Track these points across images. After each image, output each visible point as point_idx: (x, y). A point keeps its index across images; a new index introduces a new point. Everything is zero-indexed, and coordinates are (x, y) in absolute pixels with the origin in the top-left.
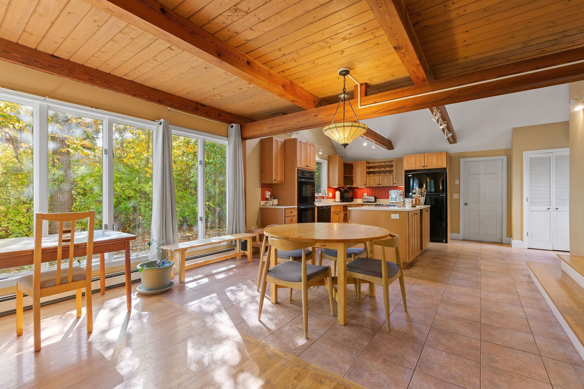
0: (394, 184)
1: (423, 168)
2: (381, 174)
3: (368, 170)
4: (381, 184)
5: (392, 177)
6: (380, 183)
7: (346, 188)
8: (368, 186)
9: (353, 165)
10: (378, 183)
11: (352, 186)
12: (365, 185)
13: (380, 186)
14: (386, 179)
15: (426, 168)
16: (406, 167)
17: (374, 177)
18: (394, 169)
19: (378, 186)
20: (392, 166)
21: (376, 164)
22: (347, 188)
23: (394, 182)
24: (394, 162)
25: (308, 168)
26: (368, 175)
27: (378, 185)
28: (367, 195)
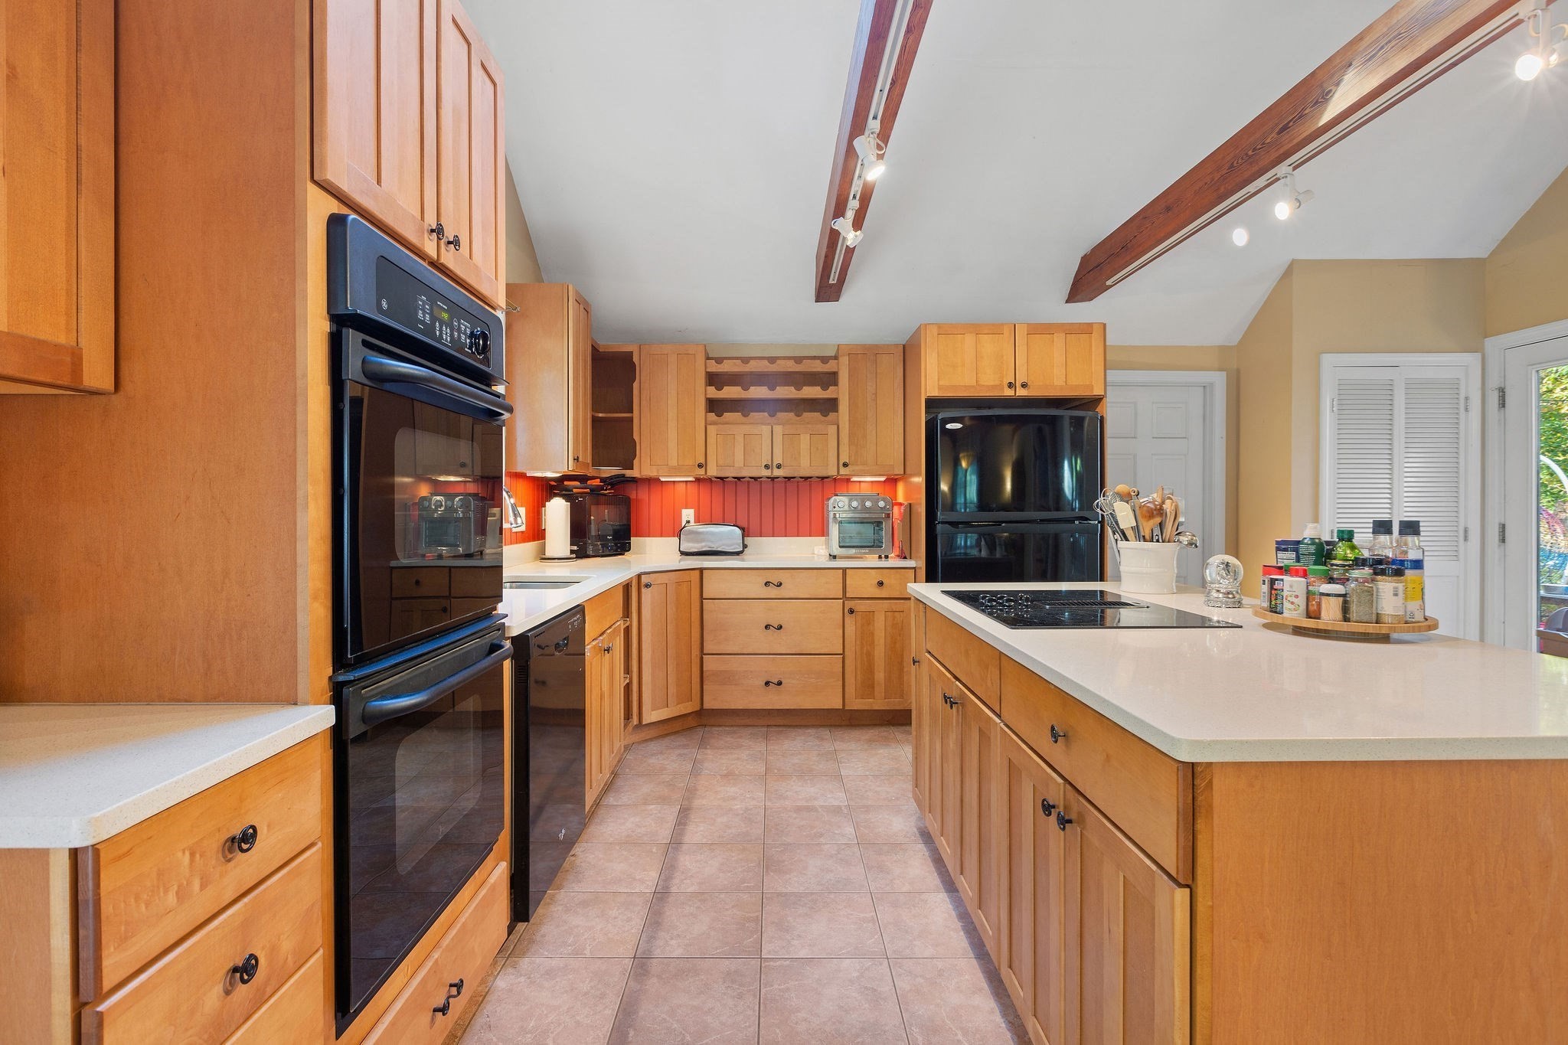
0: (845, 465)
1: (1009, 393)
2: (780, 415)
3: (712, 392)
4: (779, 467)
5: (832, 429)
6: (778, 460)
7: (597, 482)
8: (713, 471)
9: (635, 359)
10: (766, 460)
11: (628, 473)
12: (700, 466)
13: (777, 473)
14: (805, 440)
15: (1021, 392)
16: (932, 384)
17: (746, 429)
18: (842, 392)
19: (767, 473)
20: (830, 379)
21: (753, 367)
22: (603, 480)
23: (844, 458)
24: (844, 361)
25: (448, 258)
26: (712, 416)
27: (767, 467)
28: (698, 520)
